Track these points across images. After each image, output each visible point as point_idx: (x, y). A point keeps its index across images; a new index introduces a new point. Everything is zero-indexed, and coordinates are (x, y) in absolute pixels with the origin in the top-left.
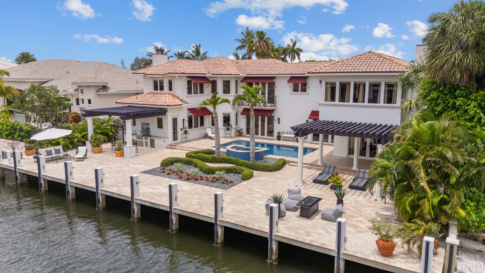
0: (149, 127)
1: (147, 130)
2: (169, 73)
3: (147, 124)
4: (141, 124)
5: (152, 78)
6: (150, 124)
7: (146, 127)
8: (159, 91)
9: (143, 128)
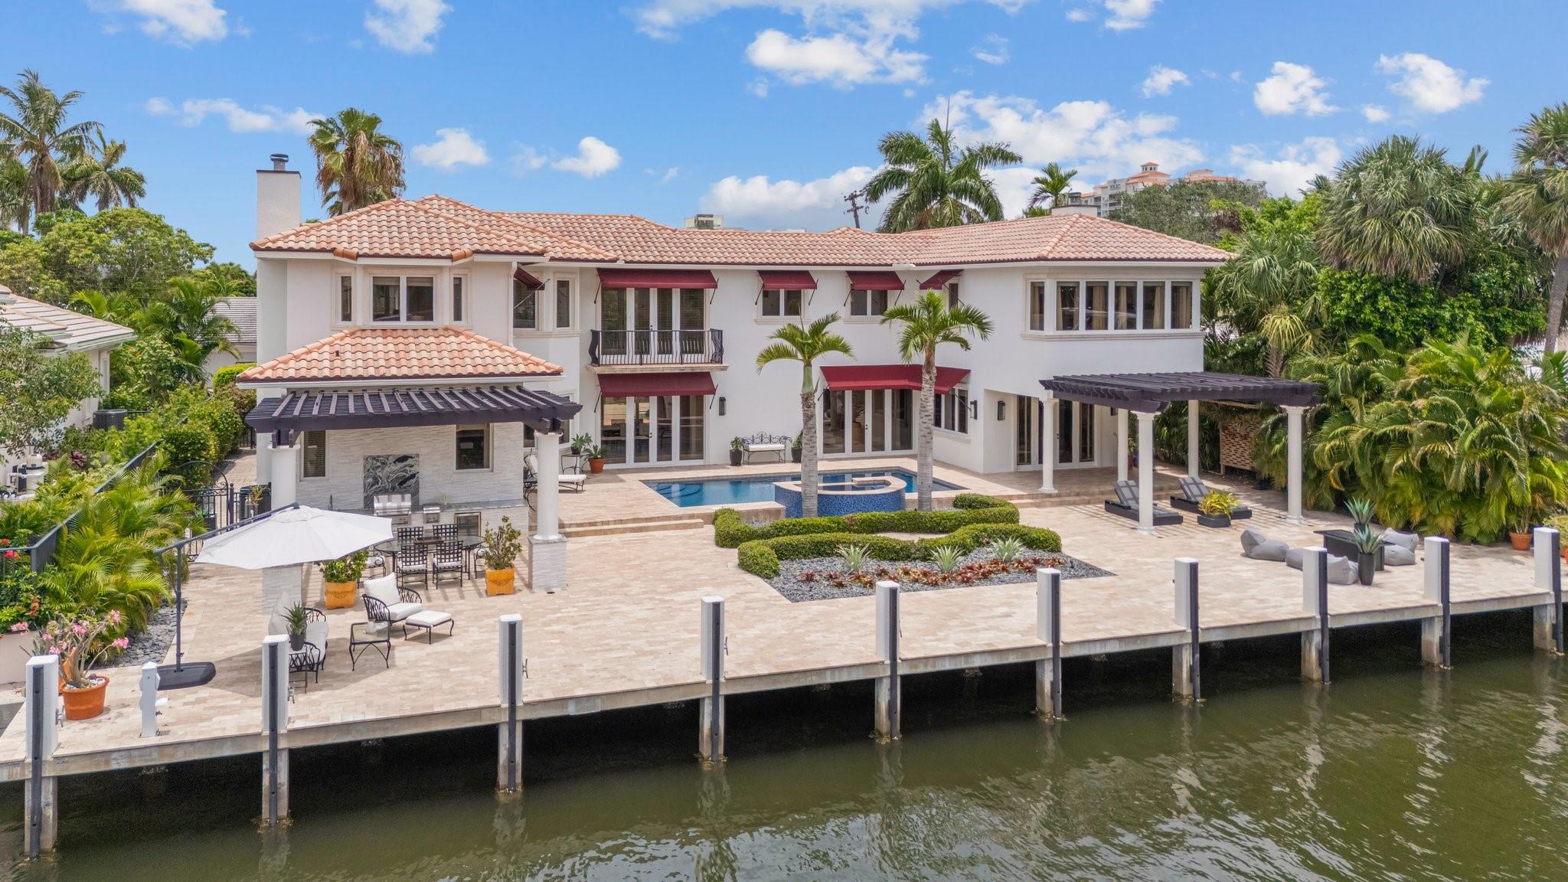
0: (413, 470)
1: (401, 484)
2: (477, 251)
3: (403, 459)
4: (362, 461)
5: (369, 270)
6: (418, 455)
7: (394, 472)
8: (403, 322)
9: (376, 481)
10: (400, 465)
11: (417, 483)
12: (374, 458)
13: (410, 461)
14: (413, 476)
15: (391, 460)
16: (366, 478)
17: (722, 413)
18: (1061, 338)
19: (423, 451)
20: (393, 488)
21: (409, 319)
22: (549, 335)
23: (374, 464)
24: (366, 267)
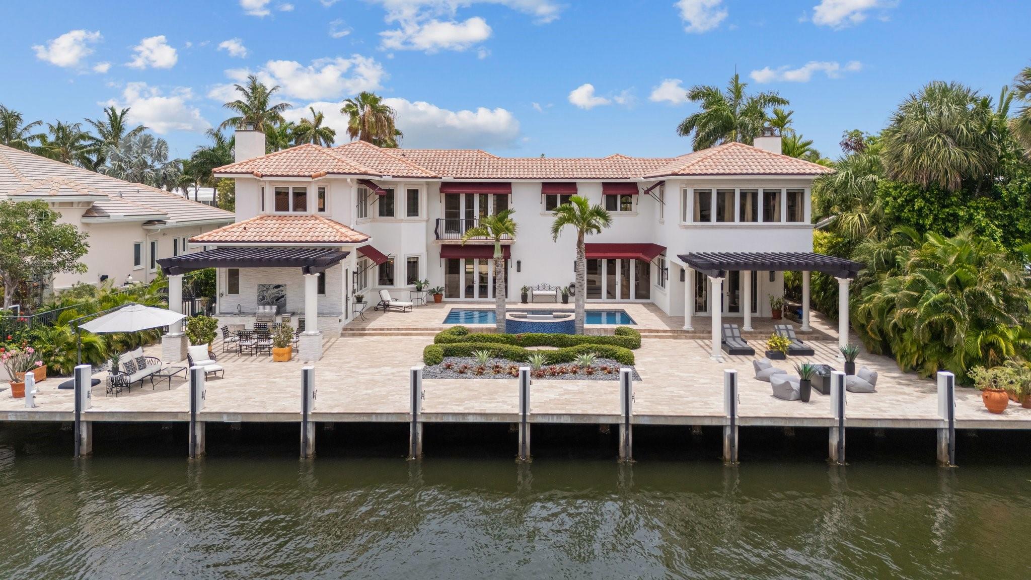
0: (283, 293)
1: (277, 300)
2: (328, 173)
3: (278, 287)
4: (257, 287)
5: (273, 184)
6: (285, 285)
7: (273, 294)
8: (291, 212)
9: (264, 298)
10: (277, 290)
11: (285, 300)
12: (263, 286)
13: (281, 288)
14: (283, 296)
15: (272, 287)
16: (258, 296)
17: (519, 270)
18: (695, 227)
19: (288, 283)
20: (273, 302)
21: (294, 210)
22: (401, 221)
23: (263, 288)
24: (270, 182)
